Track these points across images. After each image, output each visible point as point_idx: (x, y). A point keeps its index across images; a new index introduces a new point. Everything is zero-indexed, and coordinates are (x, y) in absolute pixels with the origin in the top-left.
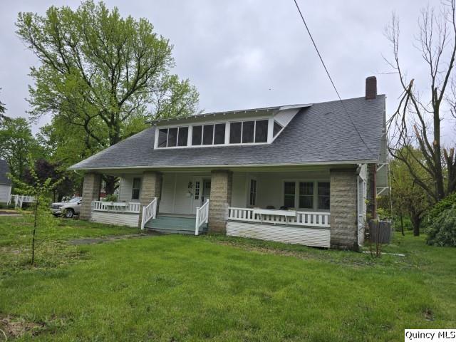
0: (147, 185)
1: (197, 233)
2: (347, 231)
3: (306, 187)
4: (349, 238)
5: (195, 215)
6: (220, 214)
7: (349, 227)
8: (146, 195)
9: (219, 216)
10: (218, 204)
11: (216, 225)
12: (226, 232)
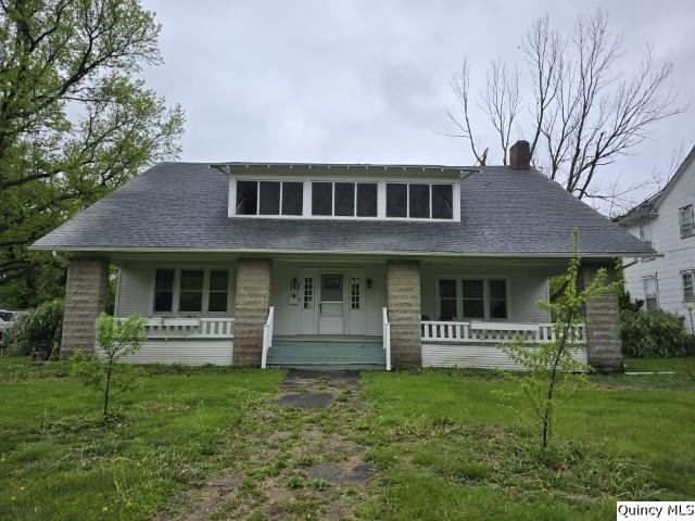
0: (248, 284)
1: (389, 368)
2: (610, 348)
3: (473, 287)
4: (614, 356)
5: (381, 338)
6: (411, 333)
7: (613, 341)
8: (248, 303)
9: (409, 337)
10: (405, 315)
11: (405, 351)
12: (421, 361)
